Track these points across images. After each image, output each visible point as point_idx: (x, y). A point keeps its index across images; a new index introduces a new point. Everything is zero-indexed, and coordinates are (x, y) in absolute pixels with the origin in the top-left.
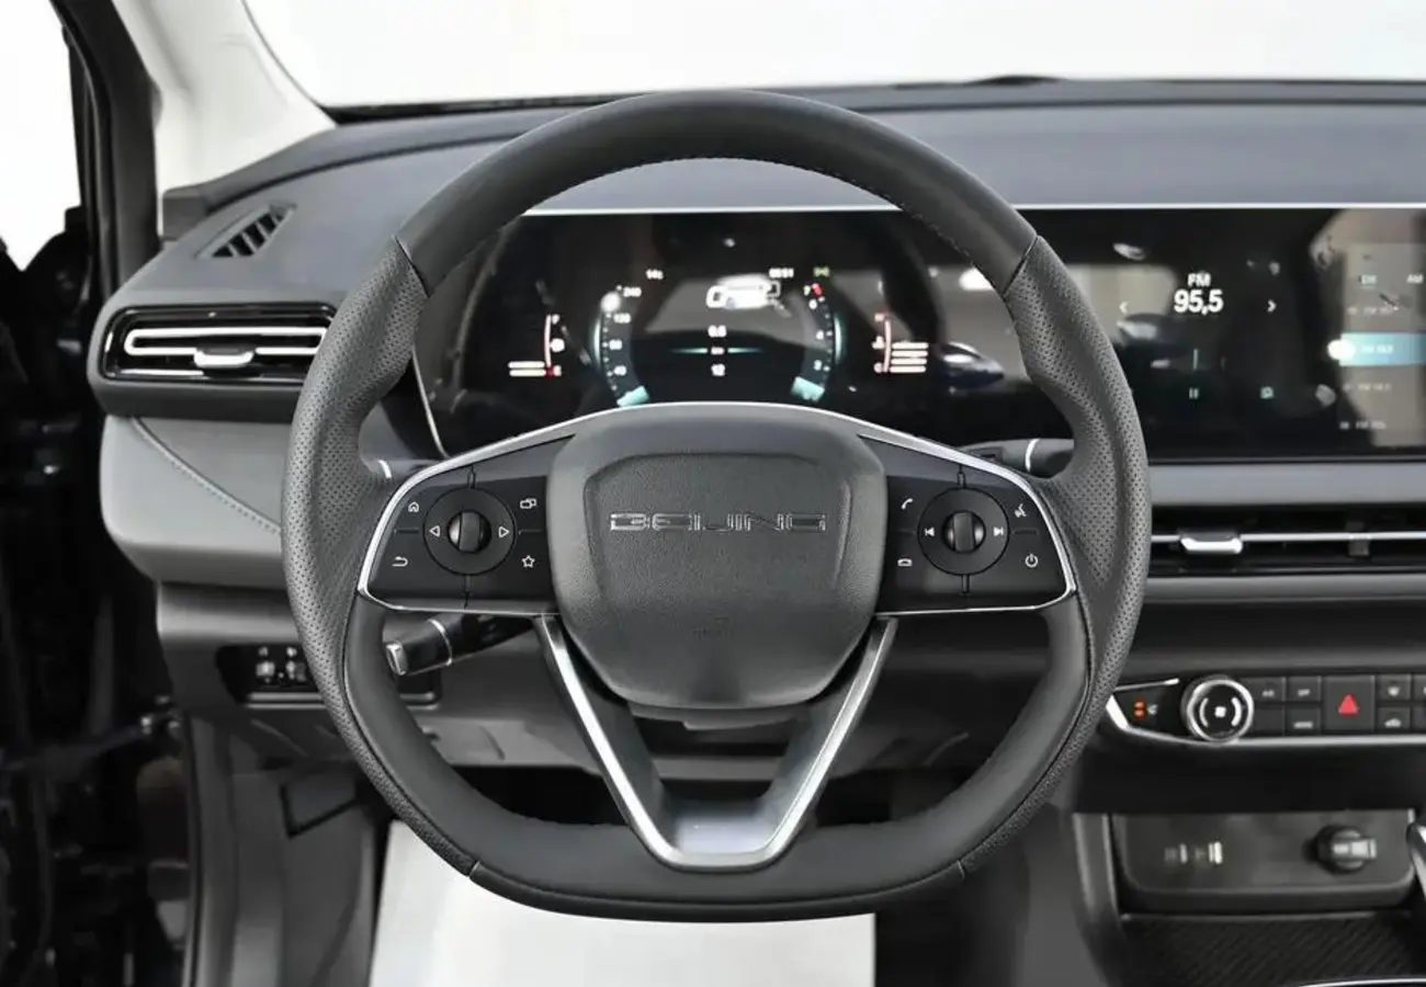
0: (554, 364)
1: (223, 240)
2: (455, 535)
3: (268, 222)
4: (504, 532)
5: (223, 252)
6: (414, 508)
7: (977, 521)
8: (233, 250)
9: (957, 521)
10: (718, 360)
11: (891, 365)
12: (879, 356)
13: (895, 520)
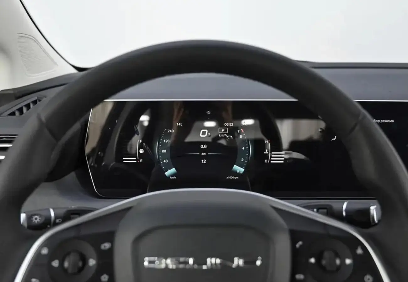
0: (140, 158)
1: (14, 109)
2: (66, 264)
3: (35, 102)
4: (92, 262)
5: (13, 114)
6: (45, 251)
7: (337, 255)
8: (17, 113)
9: (327, 254)
10: (204, 157)
11: (271, 160)
12: (266, 156)
13: (296, 254)
